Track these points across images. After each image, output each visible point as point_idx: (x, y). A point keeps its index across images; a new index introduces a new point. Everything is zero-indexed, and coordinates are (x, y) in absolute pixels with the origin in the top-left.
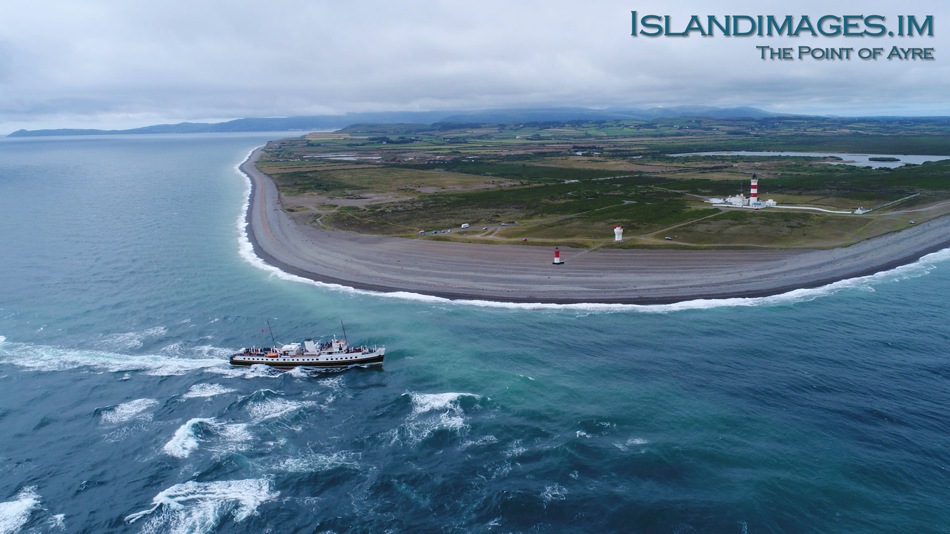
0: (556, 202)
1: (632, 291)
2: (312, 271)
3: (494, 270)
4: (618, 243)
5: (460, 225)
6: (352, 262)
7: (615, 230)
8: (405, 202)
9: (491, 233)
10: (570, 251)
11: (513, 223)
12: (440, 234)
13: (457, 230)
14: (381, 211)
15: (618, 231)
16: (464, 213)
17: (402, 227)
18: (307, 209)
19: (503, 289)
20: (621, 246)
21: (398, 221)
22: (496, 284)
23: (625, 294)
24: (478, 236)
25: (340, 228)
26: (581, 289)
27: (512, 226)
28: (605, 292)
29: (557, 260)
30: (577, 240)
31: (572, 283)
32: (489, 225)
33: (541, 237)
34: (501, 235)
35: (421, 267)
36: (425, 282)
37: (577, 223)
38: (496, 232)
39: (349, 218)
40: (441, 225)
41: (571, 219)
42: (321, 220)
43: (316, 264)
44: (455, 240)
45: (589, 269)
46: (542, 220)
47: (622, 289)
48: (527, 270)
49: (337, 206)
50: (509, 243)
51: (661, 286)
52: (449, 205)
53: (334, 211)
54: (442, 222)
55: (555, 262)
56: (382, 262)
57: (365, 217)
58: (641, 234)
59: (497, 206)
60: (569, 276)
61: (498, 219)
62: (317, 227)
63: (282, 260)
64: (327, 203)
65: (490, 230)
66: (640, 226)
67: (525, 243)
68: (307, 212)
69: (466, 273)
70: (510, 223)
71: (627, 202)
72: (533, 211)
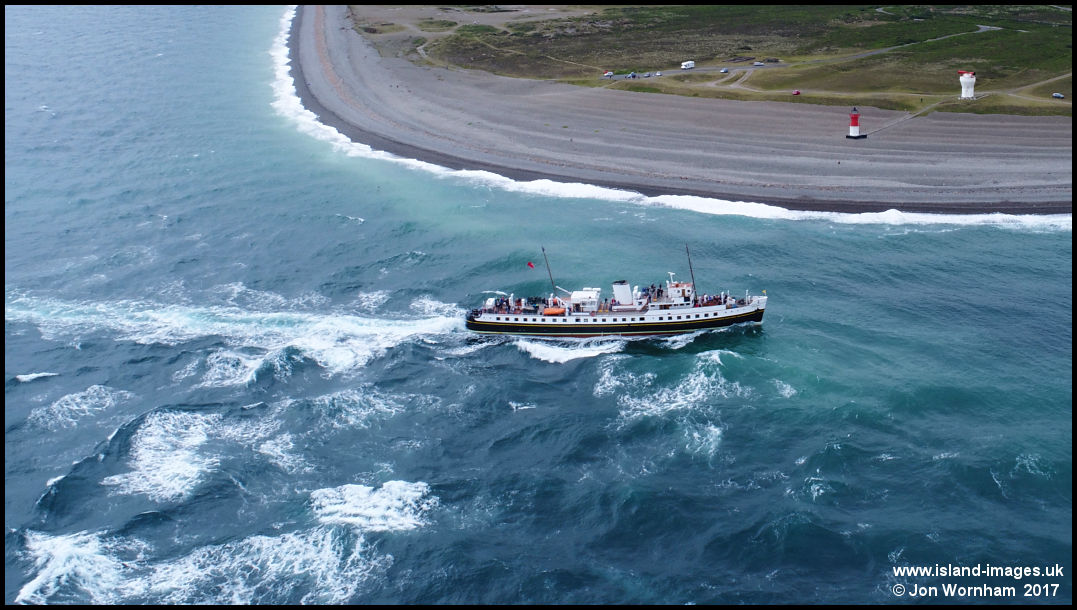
0: (856, 25)
1: (991, 190)
2: (408, 142)
3: (740, 146)
4: (967, 102)
5: (679, 64)
6: (481, 126)
7: (962, 79)
8: (581, 19)
9: (735, 80)
10: (878, 115)
11: (776, 61)
12: (644, 78)
13: (673, 72)
14: (535, 35)
15: (966, 79)
16: (687, 42)
17: (572, 64)
18: (401, 28)
19: (755, 182)
20: (971, 107)
21: (566, 54)
22: (743, 173)
23: (978, 195)
24: (711, 85)
25: (460, 64)
26: (897, 184)
27: (771, 68)
28: (941, 191)
29: (854, 131)
30: (892, 94)
31: (881, 173)
32: (732, 64)
33: (826, 89)
34: (754, 83)
35: (608, 139)
36: (613, 166)
37: (892, 65)
38: (745, 78)
39: (476, 47)
40: (644, 62)
41: (882, 56)
42: (426, 50)
43: (414, 129)
44: (669, 91)
45: (912, 148)
46: (828, 57)
47: (971, 186)
48: (798, 148)
49: (456, 23)
50: (768, 98)
51: (1043, 183)
52: (659, 26)
53: (450, 32)
54: (646, 57)
55: (851, 134)
56: (535, 129)
57: (506, 44)
58: (1010, 87)
59: (747, 30)
60: (875, 160)
61: (748, 55)
62: (419, 62)
63: (352, 120)
64: (436, 19)
65: (732, 75)
66: (1007, 72)
67: (797, 98)
68: (400, 34)
69: (688, 152)
70: (769, 61)
71: (984, 28)
72: (812, 41)
